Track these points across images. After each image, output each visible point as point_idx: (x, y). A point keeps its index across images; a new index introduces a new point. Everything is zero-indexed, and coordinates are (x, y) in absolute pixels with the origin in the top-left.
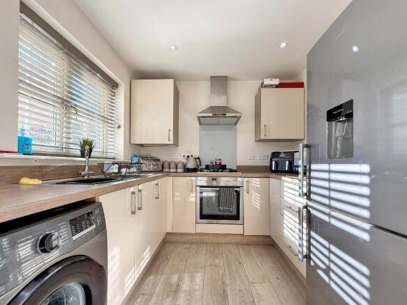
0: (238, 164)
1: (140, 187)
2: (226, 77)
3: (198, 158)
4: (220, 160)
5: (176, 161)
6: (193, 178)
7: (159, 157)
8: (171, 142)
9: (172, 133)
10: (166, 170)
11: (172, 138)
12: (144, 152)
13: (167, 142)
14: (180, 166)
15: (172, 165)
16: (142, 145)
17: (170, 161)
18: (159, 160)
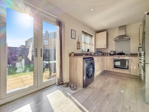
0: (131, 53)
1: (98, 57)
2: (125, 26)
3: (115, 51)
4: (122, 52)
5: (108, 52)
6: (112, 57)
7: (102, 51)
8: (106, 48)
9: (106, 45)
10: (104, 55)
11: (106, 46)
12: (98, 50)
13: (105, 48)
14: (109, 54)
15: (106, 54)
16: (98, 49)
17: (106, 52)
18: (102, 52)
